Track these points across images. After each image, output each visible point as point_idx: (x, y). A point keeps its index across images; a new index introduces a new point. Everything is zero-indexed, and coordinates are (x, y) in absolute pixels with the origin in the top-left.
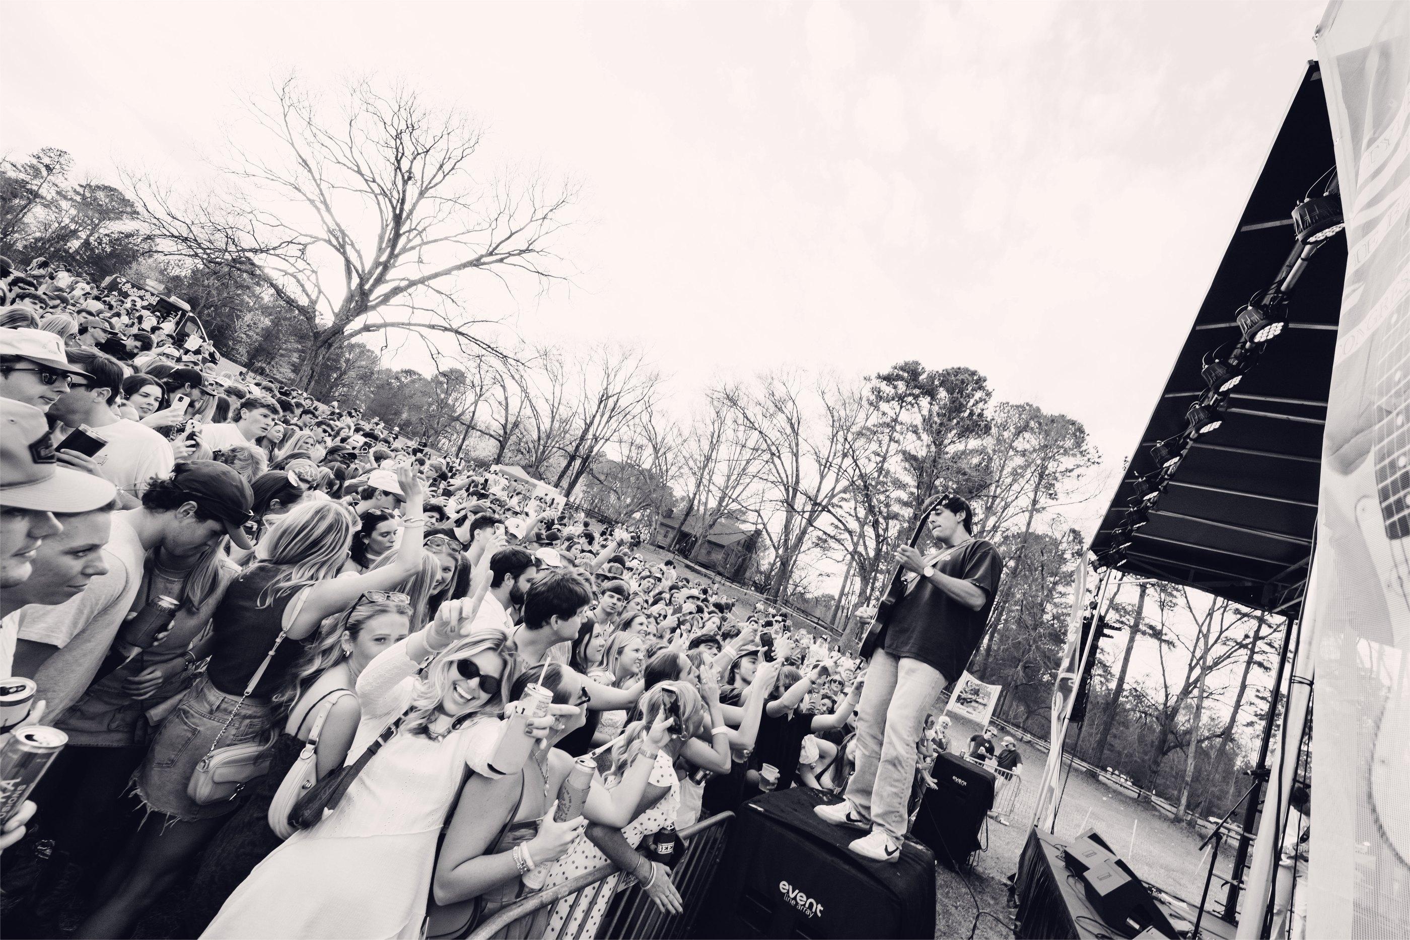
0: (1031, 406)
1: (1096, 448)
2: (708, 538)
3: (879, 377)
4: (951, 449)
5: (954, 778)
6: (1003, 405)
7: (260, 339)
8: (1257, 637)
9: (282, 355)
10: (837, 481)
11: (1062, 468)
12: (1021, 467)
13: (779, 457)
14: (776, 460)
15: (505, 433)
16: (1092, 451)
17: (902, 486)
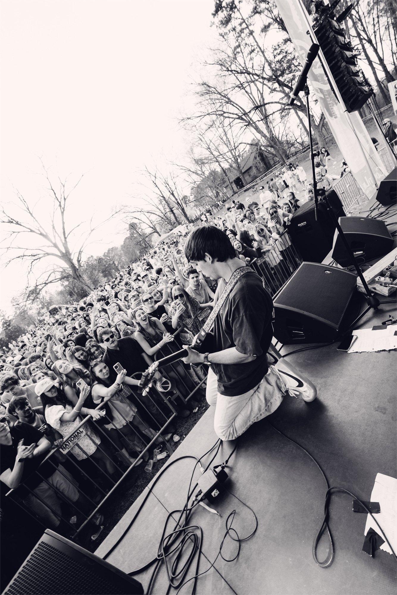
2: (243, 171)
3: (214, 15)
5: (299, 225)
7: (90, 281)
9: (98, 278)
13: (224, 113)
15: (152, 228)
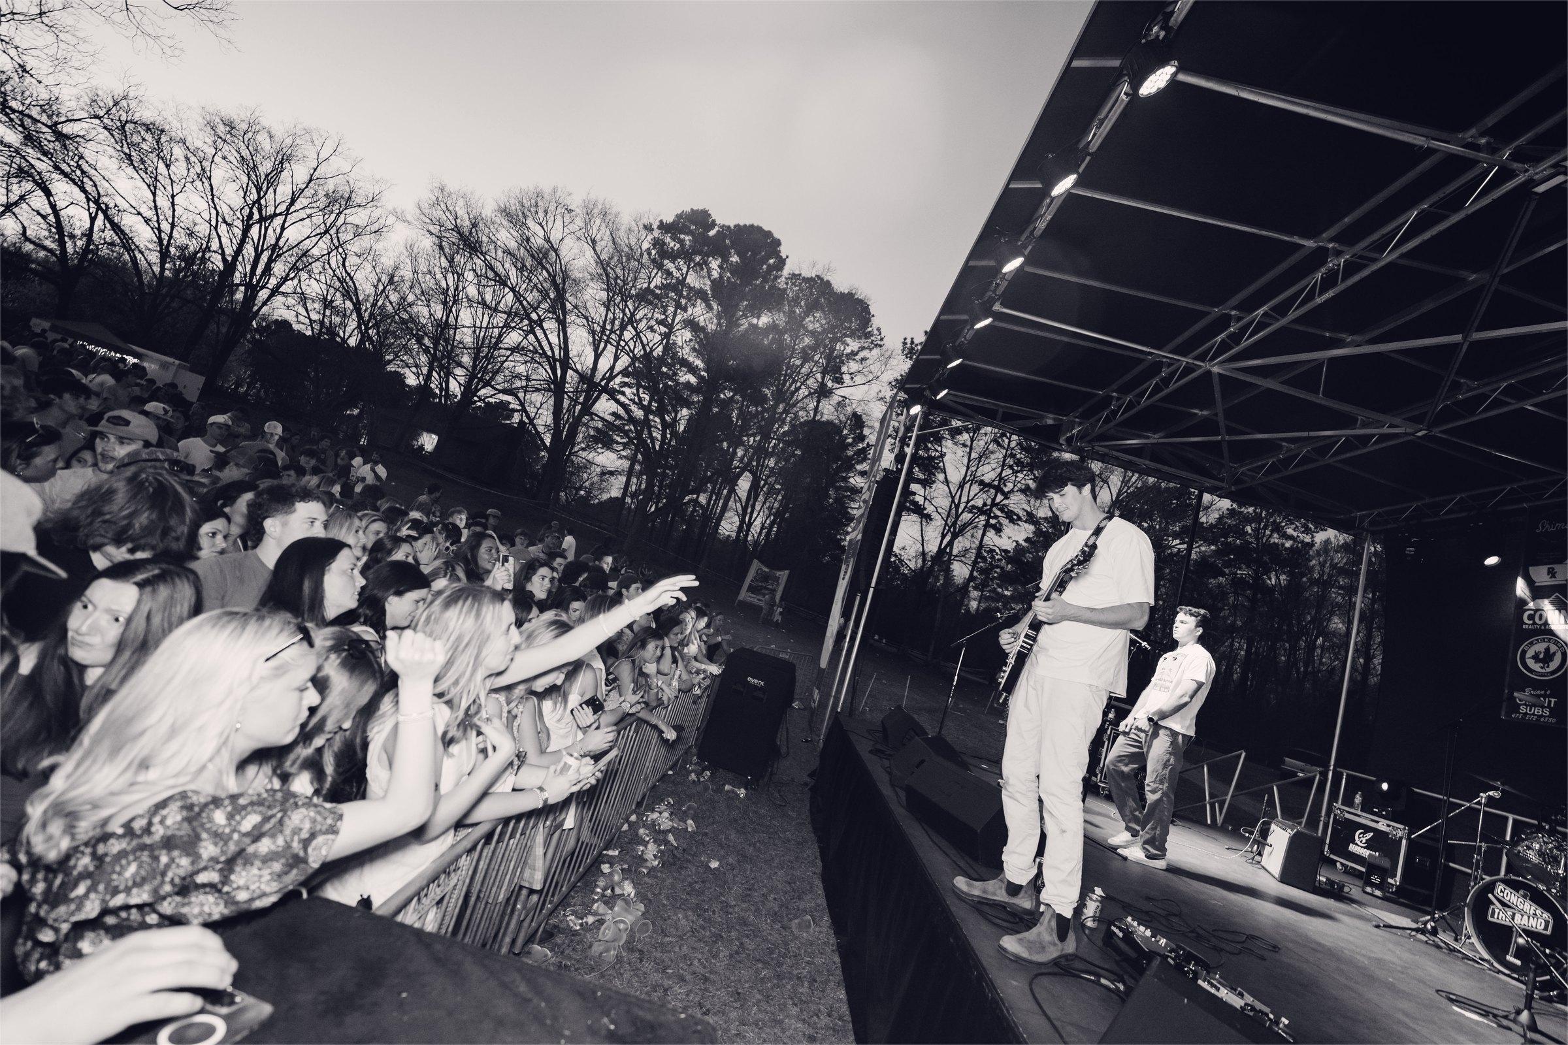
0: (822, 279)
1: (879, 329)
3: (661, 226)
4: (744, 324)
6: (794, 276)
8: (994, 504)
10: (616, 358)
11: (848, 350)
12: (810, 347)
14: (538, 331)
16: (876, 332)
17: (693, 370)
